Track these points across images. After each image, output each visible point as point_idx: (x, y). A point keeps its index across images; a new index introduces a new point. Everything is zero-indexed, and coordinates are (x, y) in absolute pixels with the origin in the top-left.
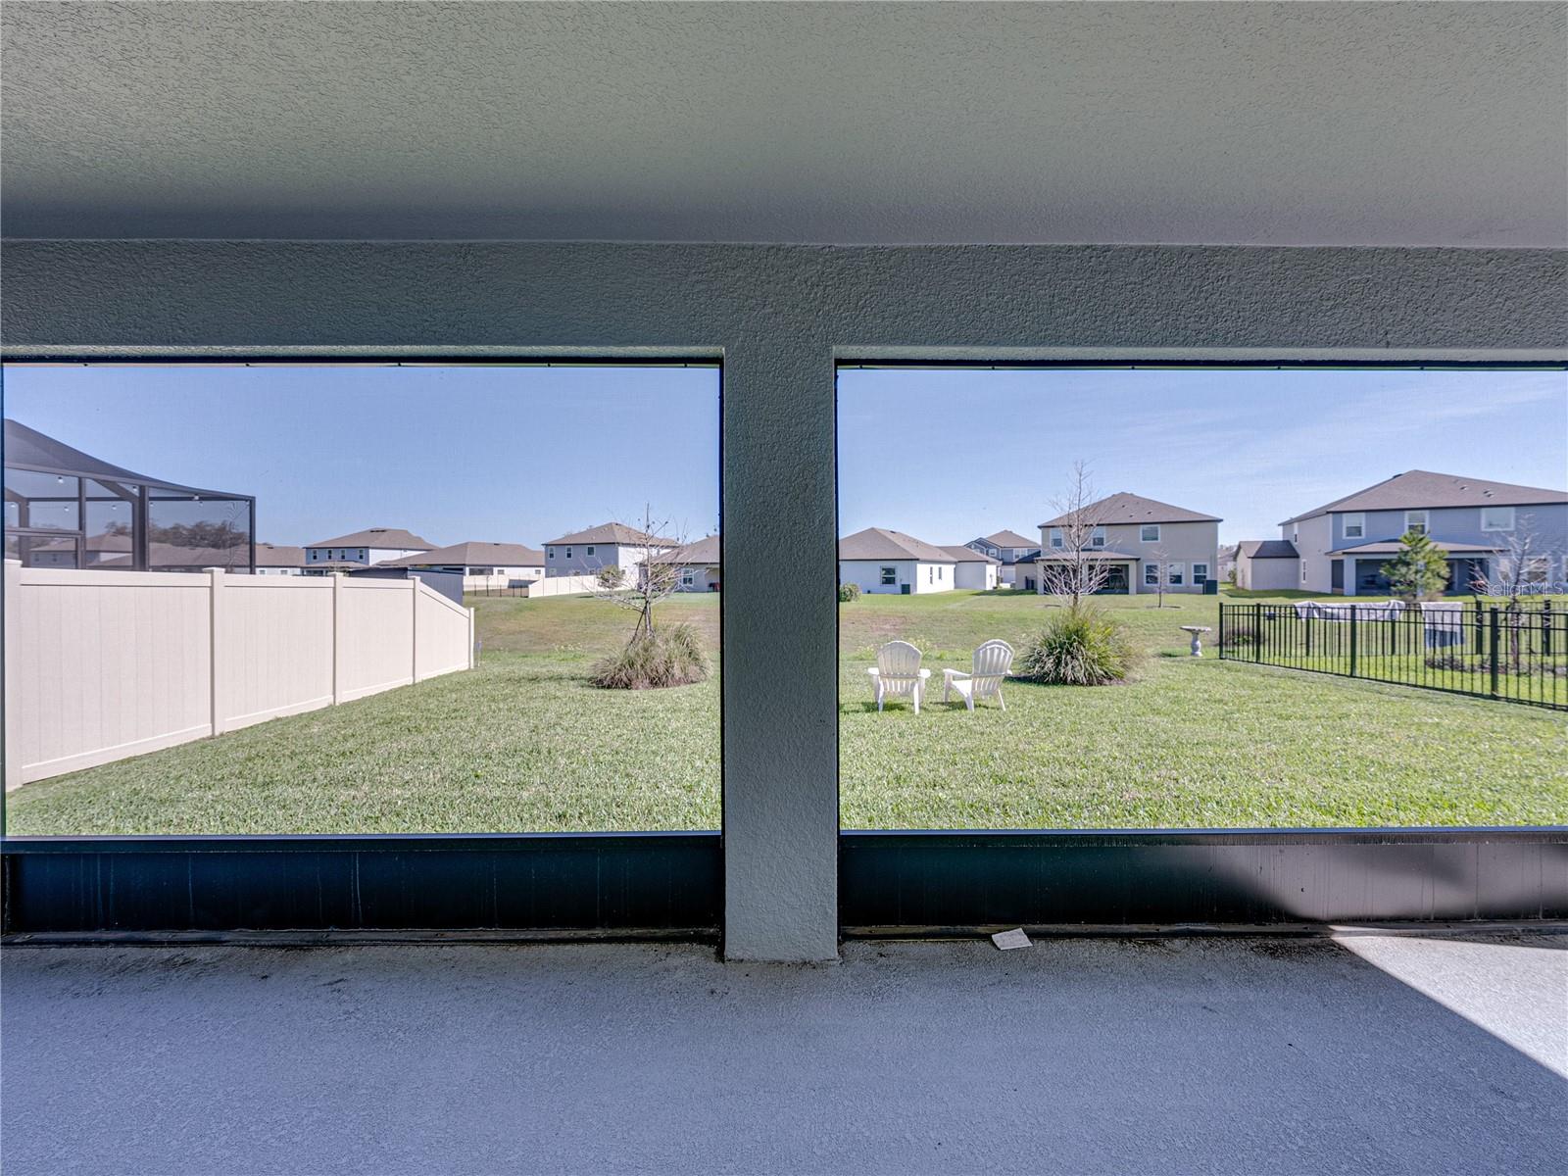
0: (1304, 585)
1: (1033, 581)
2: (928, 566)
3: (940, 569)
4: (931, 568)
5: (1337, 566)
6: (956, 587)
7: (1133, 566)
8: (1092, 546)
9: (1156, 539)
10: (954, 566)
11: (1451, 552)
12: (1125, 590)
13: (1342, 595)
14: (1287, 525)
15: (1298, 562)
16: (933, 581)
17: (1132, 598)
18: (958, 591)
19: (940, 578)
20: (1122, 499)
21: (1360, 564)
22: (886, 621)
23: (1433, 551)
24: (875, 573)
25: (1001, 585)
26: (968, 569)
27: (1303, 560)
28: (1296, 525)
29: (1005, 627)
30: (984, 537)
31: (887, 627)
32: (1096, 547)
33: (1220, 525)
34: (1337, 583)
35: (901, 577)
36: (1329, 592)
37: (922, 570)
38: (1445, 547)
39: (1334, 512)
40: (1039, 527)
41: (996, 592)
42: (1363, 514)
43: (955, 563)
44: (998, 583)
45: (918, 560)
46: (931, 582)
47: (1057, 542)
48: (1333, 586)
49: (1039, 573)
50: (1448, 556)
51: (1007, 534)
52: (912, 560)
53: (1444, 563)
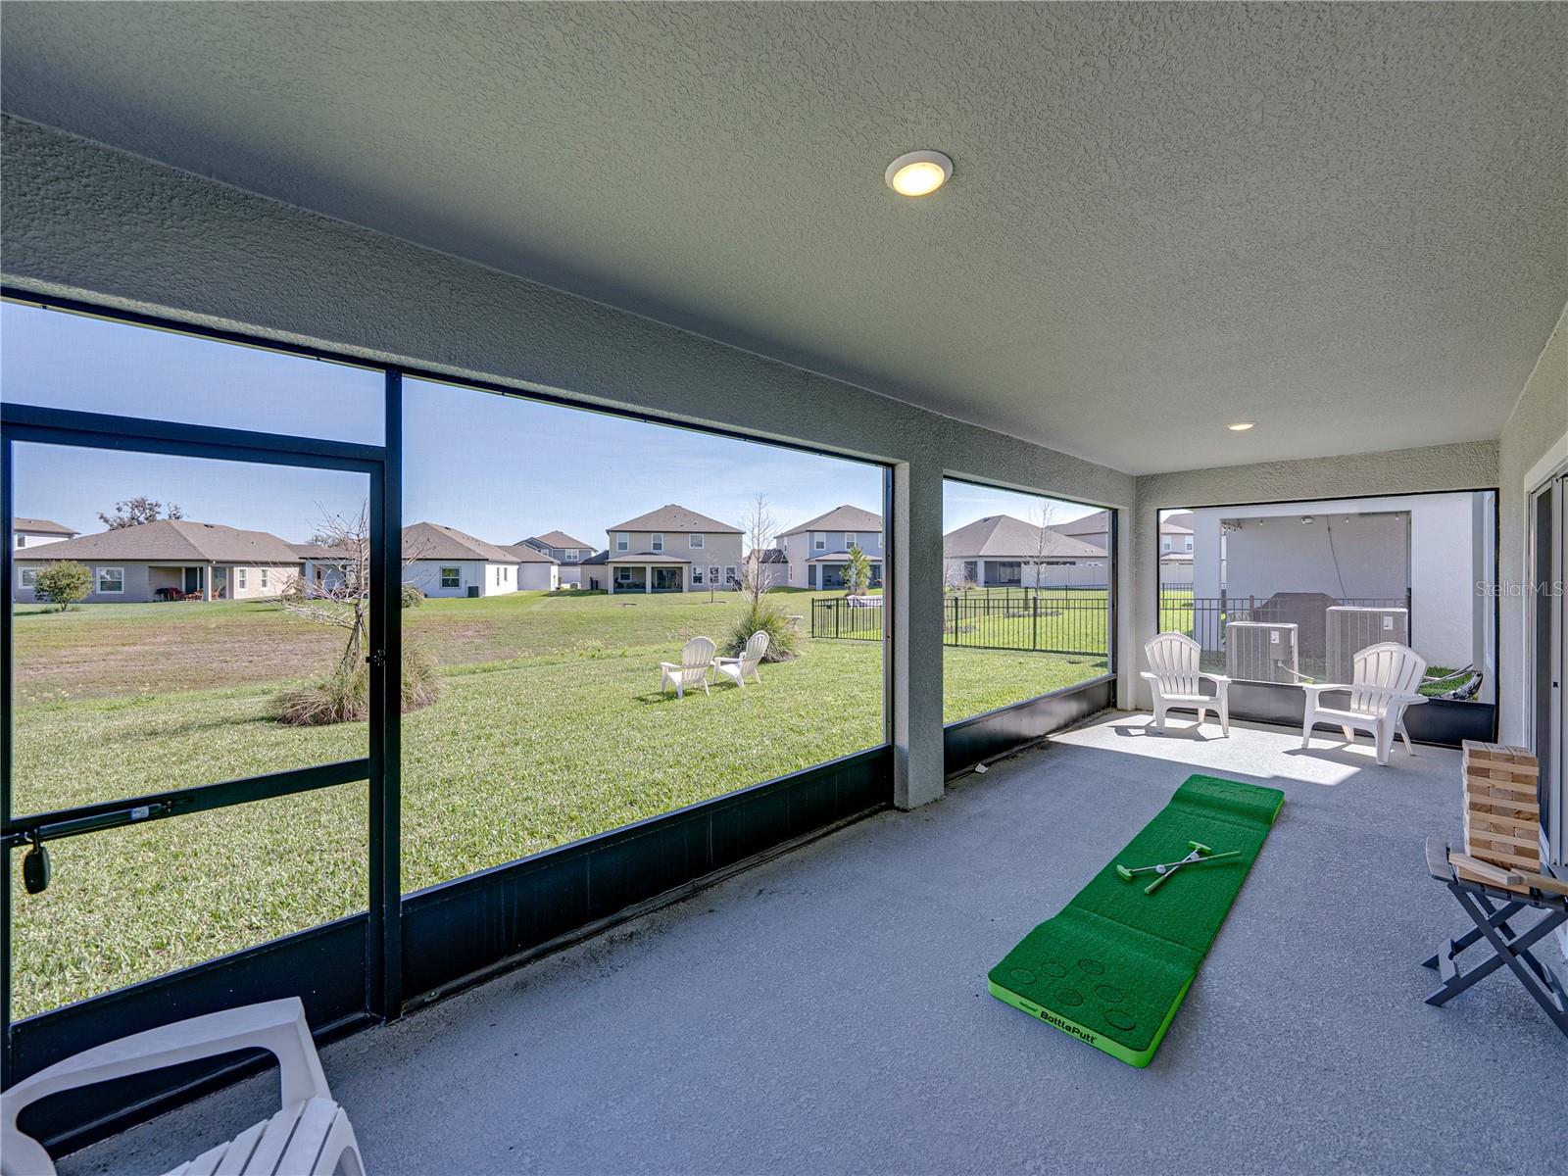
0: (792, 583)
1: (597, 582)
2: (495, 567)
3: (506, 569)
4: (498, 569)
5: (812, 569)
6: (519, 589)
7: (685, 568)
8: (652, 551)
9: (701, 545)
10: (517, 567)
11: (873, 561)
12: (679, 589)
13: (815, 590)
14: (780, 538)
15: (787, 567)
16: (500, 583)
17: (686, 596)
18: (523, 593)
19: (505, 579)
20: (672, 510)
21: (825, 567)
22: (467, 628)
23: (864, 560)
24: (434, 574)
25: (563, 585)
26: (532, 571)
27: (790, 565)
28: (786, 539)
29: (595, 626)
30: (536, 537)
31: (470, 633)
32: (656, 551)
33: (744, 536)
34: (812, 582)
35: (467, 578)
36: (807, 587)
37: (490, 570)
38: (869, 558)
39: (808, 530)
40: (608, 532)
41: (559, 592)
42: (825, 534)
43: (519, 564)
44: (559, 584)
45: (487, 560)
46: (498, 584)
47: (623, 546)
48: (809, 583)
49: (607, 575)
50: (871, 564)
51: (558, 534)
52: (479, 560)
53: (869, 568)
